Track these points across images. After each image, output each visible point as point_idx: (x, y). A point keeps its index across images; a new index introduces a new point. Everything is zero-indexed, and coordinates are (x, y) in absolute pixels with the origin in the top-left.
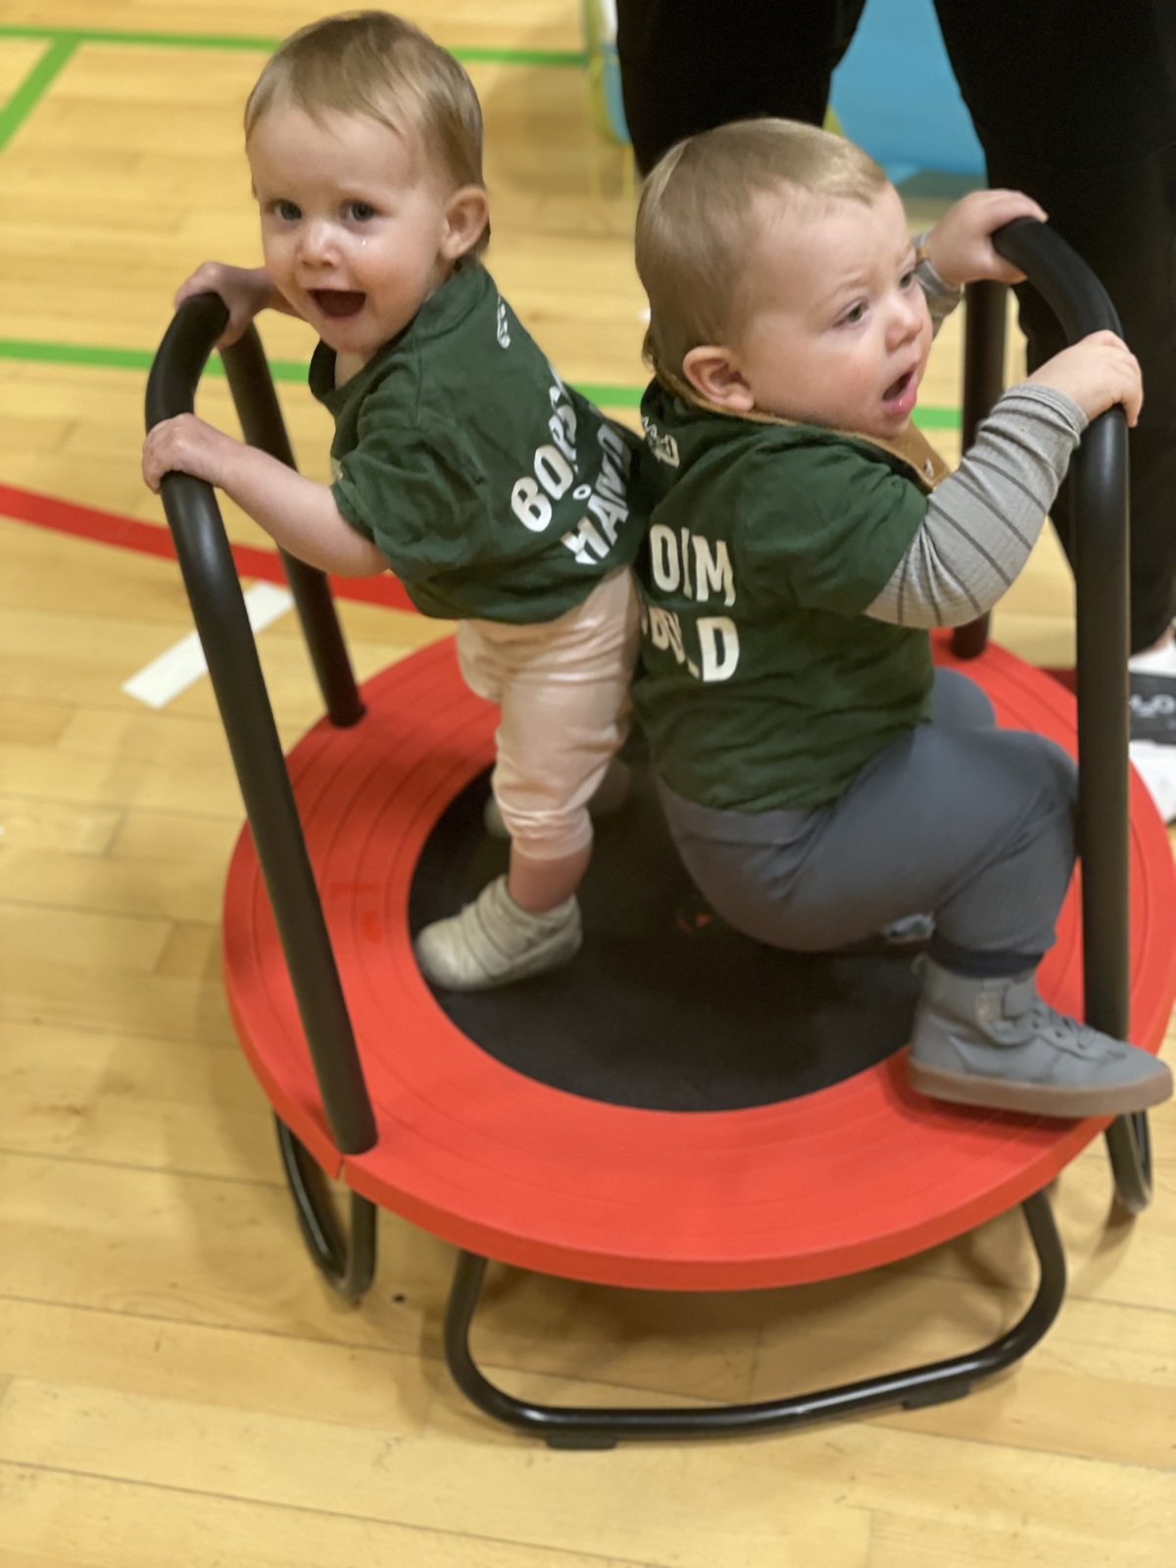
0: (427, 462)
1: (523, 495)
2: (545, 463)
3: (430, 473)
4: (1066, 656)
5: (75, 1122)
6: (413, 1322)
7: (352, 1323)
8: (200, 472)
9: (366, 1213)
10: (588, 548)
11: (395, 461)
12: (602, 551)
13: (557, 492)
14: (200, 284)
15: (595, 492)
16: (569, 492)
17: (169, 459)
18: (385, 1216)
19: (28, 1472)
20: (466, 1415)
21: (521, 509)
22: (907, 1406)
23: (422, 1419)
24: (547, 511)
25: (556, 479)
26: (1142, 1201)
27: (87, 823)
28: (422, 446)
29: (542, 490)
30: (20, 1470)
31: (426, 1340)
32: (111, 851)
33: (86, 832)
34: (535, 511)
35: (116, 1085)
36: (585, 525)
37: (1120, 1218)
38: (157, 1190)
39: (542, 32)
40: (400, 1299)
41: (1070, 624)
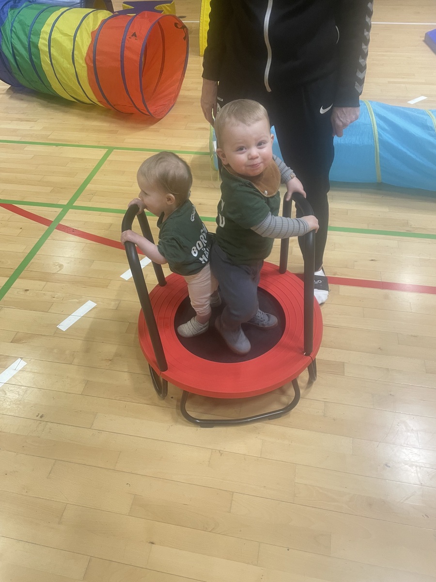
0: (175, 242)
1: (193, 250)
2: (198, 243)
3: (175, 243)
4: (302, 271)
5: (110, 362)
6: (175, 402)
7: (163, 402)
8: (132, 241)
9: (166, 382)
10: (204, 260)
11: (168, 241)
12: (206, 260)
13: (199, 249)
14: (133, 203)
15: (206, 250)
16: (201, 249)
17: (126, 239)
18: (169, 384)
19: (100, 432)
20: (185, 421)
21: (193, 252)
22: (269, 419)
23: (176, 421)
24: (197, 252)
25: (200, 247)
26: (315, 380)
27: (113, 303)
28: (173, 239)
29: (197, 249)
30: (99, 431)
31: (177, 406)
32: (117, 309)
33: (113, 305)
34: (195, 253)
35: (117, 355)
36: (203, 256)
37: (310, 382)
38: (126, 376)
39: (202, 148)
40: (172, 398)
41: (303, 265)
